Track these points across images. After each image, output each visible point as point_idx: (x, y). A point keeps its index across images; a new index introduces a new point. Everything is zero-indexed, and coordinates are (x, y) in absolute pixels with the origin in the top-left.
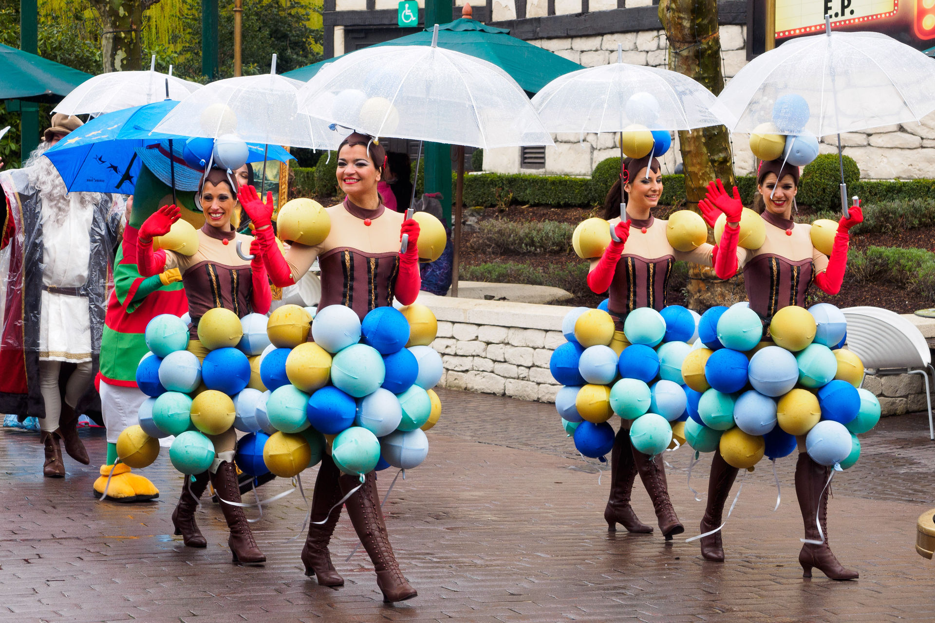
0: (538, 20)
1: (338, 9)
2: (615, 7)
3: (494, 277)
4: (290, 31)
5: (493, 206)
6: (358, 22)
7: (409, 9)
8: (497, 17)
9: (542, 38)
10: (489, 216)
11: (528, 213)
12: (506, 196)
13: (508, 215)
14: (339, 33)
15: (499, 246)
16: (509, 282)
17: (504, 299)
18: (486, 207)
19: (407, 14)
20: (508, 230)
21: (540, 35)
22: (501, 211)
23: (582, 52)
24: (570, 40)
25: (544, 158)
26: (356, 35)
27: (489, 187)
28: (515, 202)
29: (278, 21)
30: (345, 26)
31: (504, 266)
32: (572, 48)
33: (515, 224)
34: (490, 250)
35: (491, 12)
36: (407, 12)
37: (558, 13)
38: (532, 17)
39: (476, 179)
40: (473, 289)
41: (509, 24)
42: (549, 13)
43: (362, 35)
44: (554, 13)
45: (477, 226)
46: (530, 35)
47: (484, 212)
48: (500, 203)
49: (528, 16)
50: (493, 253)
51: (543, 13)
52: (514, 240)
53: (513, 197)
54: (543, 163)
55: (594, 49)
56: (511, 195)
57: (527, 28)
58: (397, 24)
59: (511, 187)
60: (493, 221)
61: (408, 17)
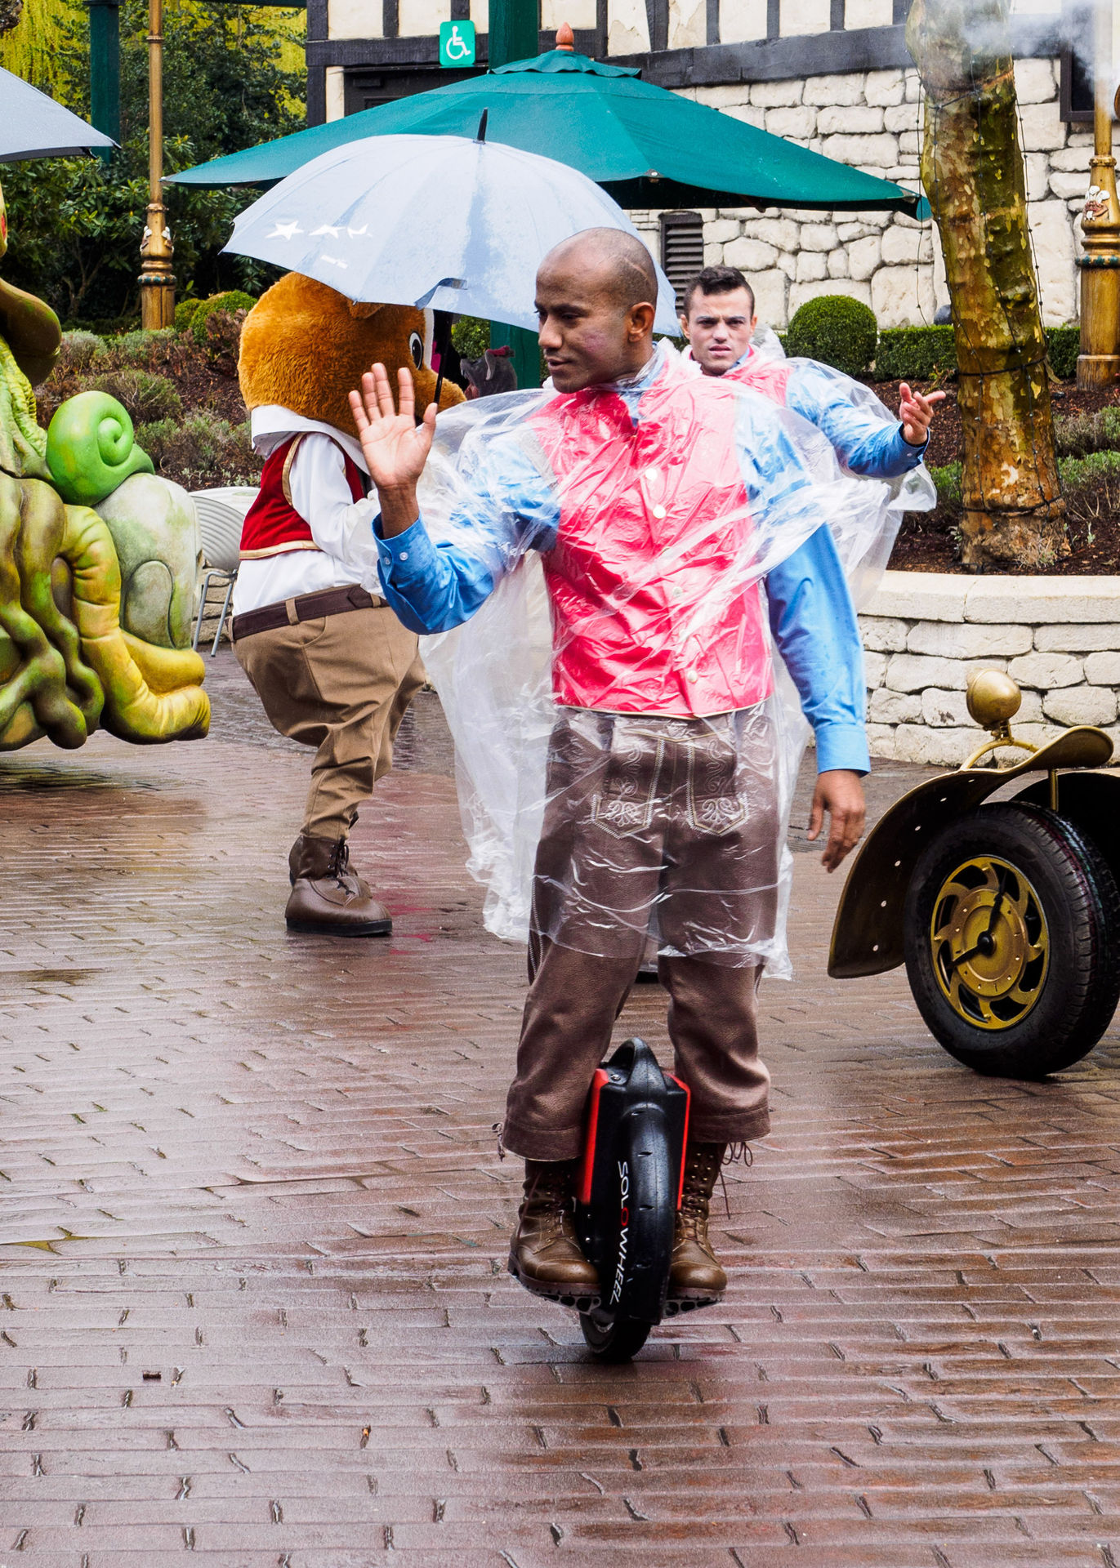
0: (691, 52)
1: (332, 36)
2: (827, 28)
4: (247, 76)
6: (368, 59)
7: (458, 35)
8: (614, 50)
9: (696, 85)
14: (334, 79)
19: (455, 44)
21: (694, 80)
23: (769, 109)
24: (746, 88)
26: (363, 83)
29: (224, 59)
30: (346, 67)
32: (749, 103)
35: (606, 39)
36: (456, 40)
37: (725, 40)
38: (677, 48)
41: (639, 59)
42: (709, 42)
43: (377, 83)
44: (718, 40)
46: (676, 80)
49: (671, 46)
51: (699, 40)
55: (790, 104)
57: (670, 66)
58: (438, 63)
61: (458, 50)
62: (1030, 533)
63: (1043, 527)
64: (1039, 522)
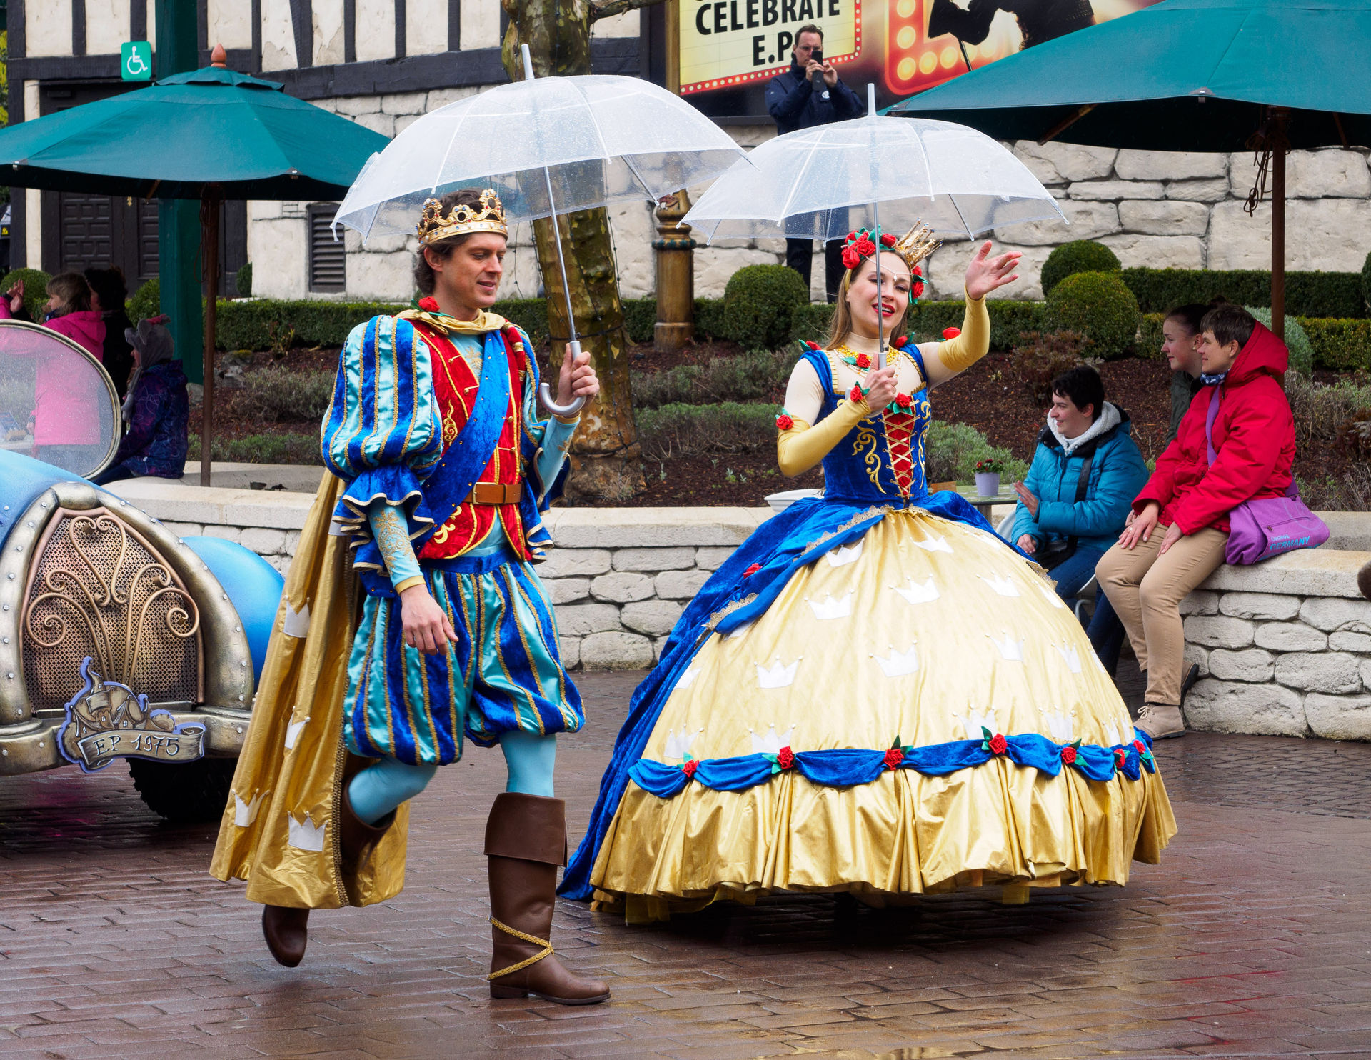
0: (330, 70)
1: (29, 54)
2: (445, 49)
3: (266, 455)
5: (265, 348)
6: (60, 74)
7: (136, 54)
8: (269, 65)
9: (336, 97)
10: (261, 364)
11: (319, 358)
12: (285, 333)
13: (287, 363)
14: (31, 92)
15: (274, 409)
16: (288, 462)
17: (280, 487)
18: (255, 351)
19: (134, 61)
20: (286, 385)
21: (334, 92)
22: (278, 357)
23: (398, 116)
24: (378, 99)
25: (343, 276)
26: (56, 94)
27: (258, 320)
28: (299, 343)
30: (41, 80)
31: (280, 438)
32: (381, 111)
33: (298, 376)
34: (262, 415)
35: (260, 57)
36: (135, 58)
37: (361, 58)
38: (321, 65)
39: (239, 308)
40: (233, 474)
41: (288, 75)
42: (347, 60)
43: (67, 94)
44: (354, 59)
45: (241, 380)
46: (319, 93)
47: (252, 359)
48: (275, 345)
49: (315, 64)
50: (266, 419)
51: (338, 58)
52: (298, 400)
53: (295, 336)
54: (343, 284)
55: (415, 112)
56: (293, 331)
57: (315, 81)
58: (120, 77)
59: (290, 321)
60: (264, 371)
61: (137, 65)
62: (612, 472)
63: (623, 467)
64: (619, 463)
